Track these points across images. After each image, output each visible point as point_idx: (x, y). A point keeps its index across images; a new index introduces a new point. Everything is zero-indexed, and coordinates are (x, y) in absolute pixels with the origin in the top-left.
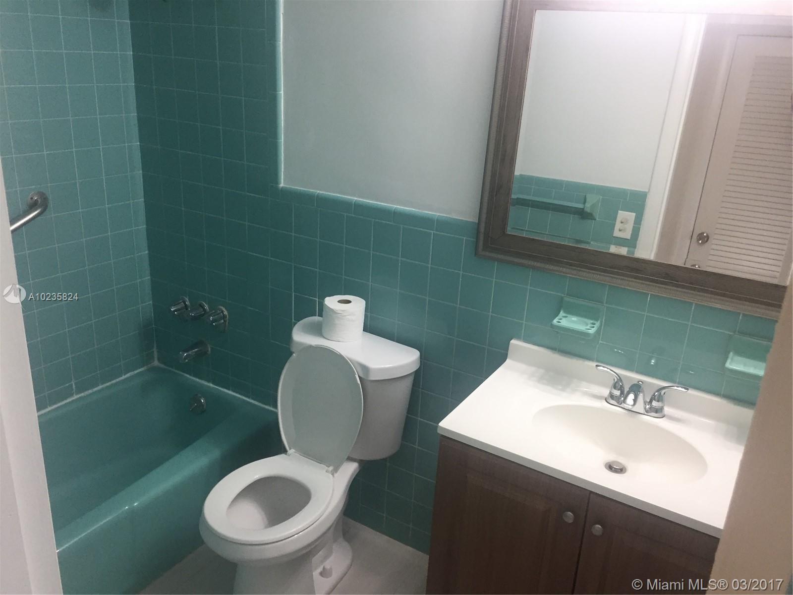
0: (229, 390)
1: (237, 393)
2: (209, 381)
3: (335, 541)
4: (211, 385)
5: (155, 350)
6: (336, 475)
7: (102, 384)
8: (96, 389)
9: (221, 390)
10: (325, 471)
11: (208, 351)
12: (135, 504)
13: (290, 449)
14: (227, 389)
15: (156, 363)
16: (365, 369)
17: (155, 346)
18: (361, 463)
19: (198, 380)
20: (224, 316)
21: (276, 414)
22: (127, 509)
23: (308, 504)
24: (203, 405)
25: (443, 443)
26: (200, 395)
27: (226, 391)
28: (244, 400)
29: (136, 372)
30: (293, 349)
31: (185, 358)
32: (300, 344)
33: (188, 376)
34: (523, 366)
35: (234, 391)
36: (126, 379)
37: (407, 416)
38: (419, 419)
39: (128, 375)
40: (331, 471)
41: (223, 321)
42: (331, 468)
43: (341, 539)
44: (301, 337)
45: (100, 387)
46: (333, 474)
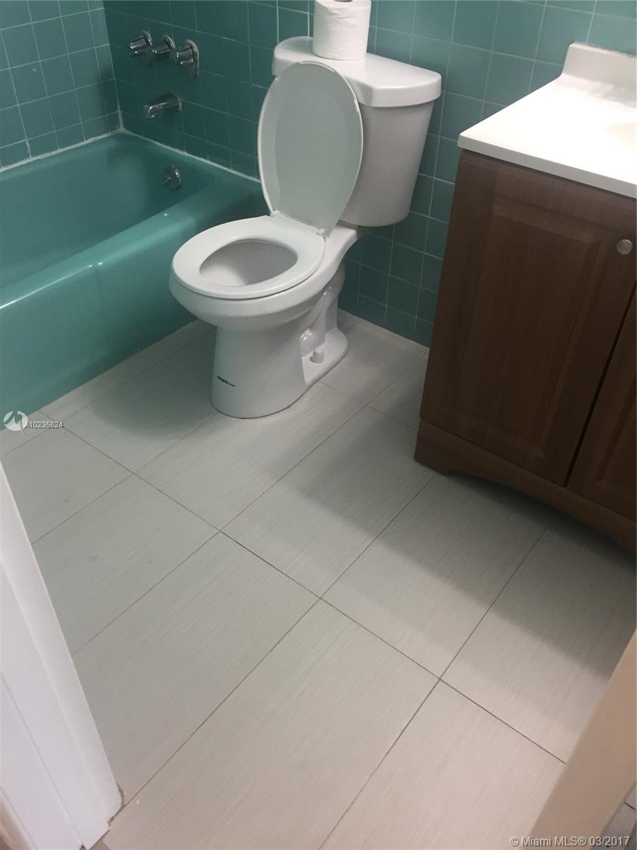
0: (206, 159)
1: (215, 162)
2: (182, 149)
3: (328, 328)
4: (186, 154)
5: (119, 112)
6: (329, 240)
7: (61, 147)
8: (54, 153)
9: (196, 160)
10: (315, 233)
11: (178, 106)
12: (100, 264)
13: (274, 210)
14: (203, 158)
15: (122, 129)
16: (367, 90)
17: (119, 107)
18: (360, 229)
19: (170, 148)
20: (194, 55)
21: (260, 185)
22: (90, 268)
23: (294, 264)
24: (178, 179)
25: (464, 161)
26: (173, 166)
27: (202, 160)
28: (225, 171)
29: (100, 137)
30: (274, 73)
31: (152, 112)
32: (284, 63)
33: (159, 144)
34: (583, 82)
35: (212, 161)
36: (87, 145)
37: (419, 177)
38: (435, 178)
39: (90, 140)
40: (323, 234)
41: (192, 60)
42: (322, 231)
43: (336, 329)
44: (285, 55)
45: (60, 151)
46: (324, 238)
